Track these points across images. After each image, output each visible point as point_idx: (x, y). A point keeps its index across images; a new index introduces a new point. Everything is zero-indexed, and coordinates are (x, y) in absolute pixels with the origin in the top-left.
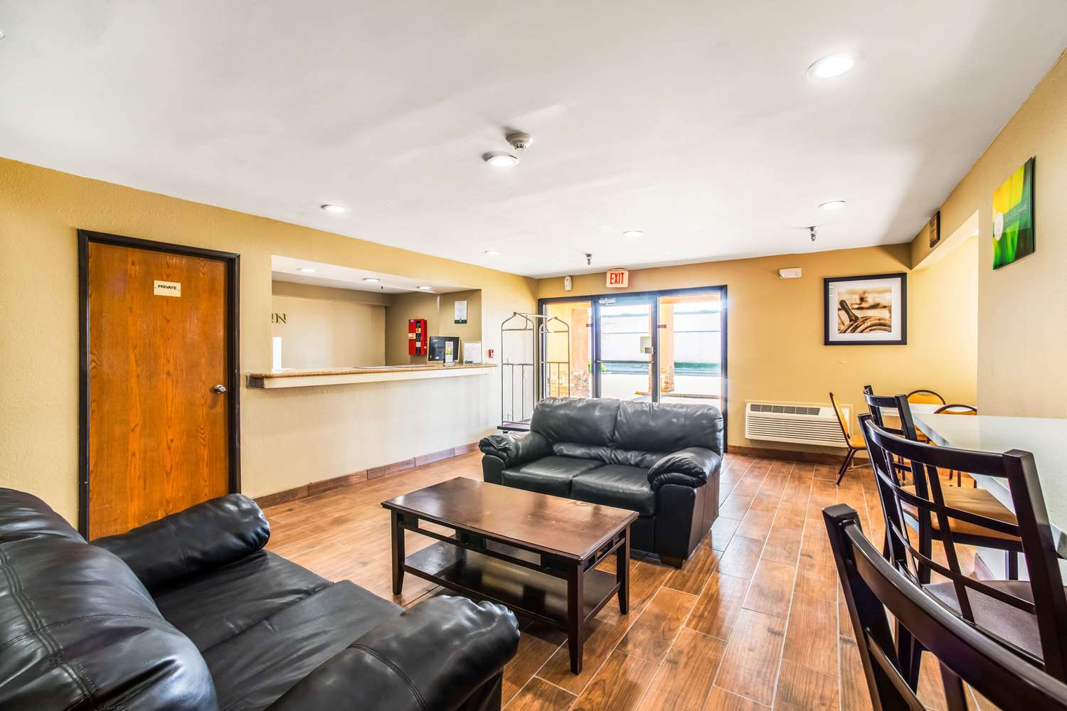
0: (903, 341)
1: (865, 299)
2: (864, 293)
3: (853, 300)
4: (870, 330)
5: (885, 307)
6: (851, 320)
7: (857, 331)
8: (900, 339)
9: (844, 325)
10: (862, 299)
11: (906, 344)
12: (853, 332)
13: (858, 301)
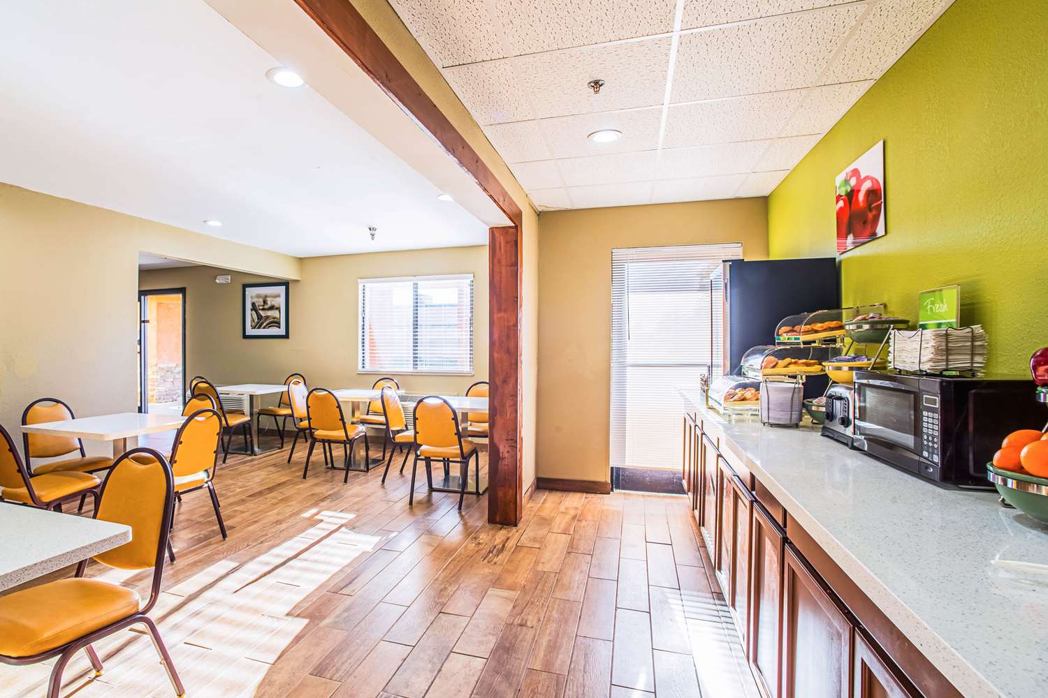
0: (287, 336)
2: (266, 296)
3: (260, 302)
4: (269, 327)
5: (277, 309)
6: (258, 319)
7: (262, 327)
8: (284, 334)
9: (254, 322)
10: (265, 302)
11: (288, 338)
12: (260, 328)
13: (262, 304)
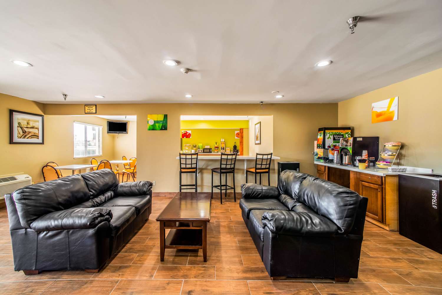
0: (43, 143)
1: (29, 124)
2: (29, 120)
3: (24, 124)
4: (31, 138)
5: (37, 128)
6: (23, 132)
7: (26, 138)
8: (42, 142)
9: (20, 134)
10: (28, 123)
11: (44, 144)
12: (24, 138)
13: (26, 124)
